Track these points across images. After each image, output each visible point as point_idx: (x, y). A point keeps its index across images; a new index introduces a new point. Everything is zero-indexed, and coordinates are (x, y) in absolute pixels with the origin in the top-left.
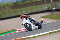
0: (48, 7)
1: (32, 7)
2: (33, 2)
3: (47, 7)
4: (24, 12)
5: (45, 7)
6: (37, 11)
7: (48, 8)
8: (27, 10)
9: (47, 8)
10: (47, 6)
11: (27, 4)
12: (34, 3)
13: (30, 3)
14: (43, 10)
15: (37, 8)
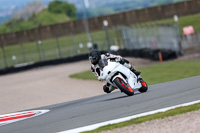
0: (95, 42)
1: (40, 42)
2: (45, 27)
3: (92, 42)
4: (14, 58)
5: (85, 43)
6: (58, 57)
7: (95, 46)
8: (24, 53)
9: (90, 45)
10: (90, 39)
11: (25, 33)
12: (48, 29)
13: (33, 30)
14: (79, 52)
15: (58, 47)
